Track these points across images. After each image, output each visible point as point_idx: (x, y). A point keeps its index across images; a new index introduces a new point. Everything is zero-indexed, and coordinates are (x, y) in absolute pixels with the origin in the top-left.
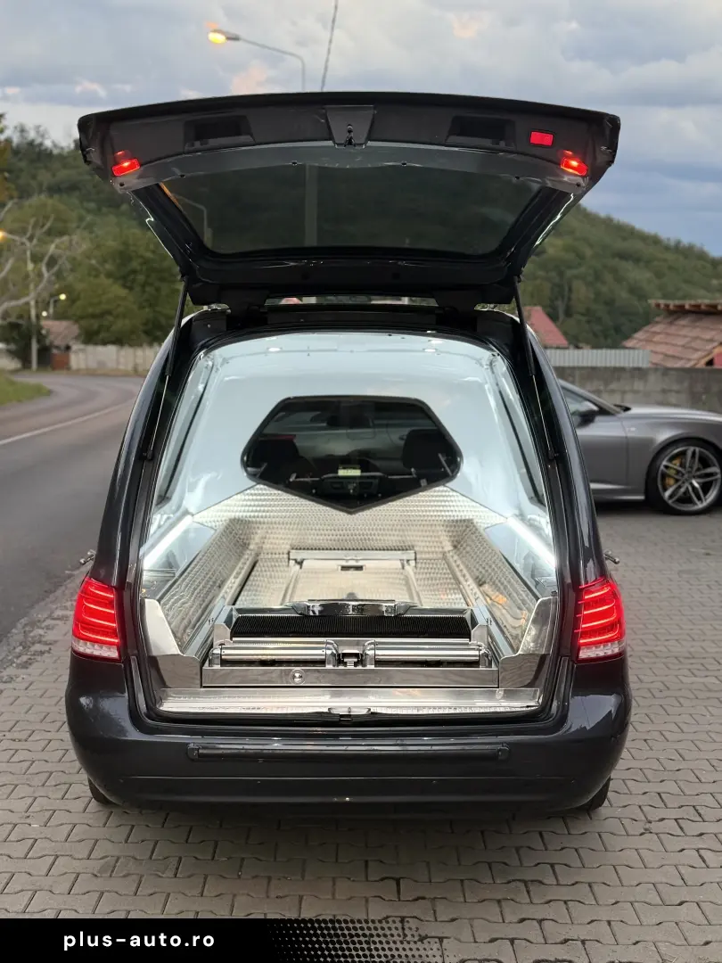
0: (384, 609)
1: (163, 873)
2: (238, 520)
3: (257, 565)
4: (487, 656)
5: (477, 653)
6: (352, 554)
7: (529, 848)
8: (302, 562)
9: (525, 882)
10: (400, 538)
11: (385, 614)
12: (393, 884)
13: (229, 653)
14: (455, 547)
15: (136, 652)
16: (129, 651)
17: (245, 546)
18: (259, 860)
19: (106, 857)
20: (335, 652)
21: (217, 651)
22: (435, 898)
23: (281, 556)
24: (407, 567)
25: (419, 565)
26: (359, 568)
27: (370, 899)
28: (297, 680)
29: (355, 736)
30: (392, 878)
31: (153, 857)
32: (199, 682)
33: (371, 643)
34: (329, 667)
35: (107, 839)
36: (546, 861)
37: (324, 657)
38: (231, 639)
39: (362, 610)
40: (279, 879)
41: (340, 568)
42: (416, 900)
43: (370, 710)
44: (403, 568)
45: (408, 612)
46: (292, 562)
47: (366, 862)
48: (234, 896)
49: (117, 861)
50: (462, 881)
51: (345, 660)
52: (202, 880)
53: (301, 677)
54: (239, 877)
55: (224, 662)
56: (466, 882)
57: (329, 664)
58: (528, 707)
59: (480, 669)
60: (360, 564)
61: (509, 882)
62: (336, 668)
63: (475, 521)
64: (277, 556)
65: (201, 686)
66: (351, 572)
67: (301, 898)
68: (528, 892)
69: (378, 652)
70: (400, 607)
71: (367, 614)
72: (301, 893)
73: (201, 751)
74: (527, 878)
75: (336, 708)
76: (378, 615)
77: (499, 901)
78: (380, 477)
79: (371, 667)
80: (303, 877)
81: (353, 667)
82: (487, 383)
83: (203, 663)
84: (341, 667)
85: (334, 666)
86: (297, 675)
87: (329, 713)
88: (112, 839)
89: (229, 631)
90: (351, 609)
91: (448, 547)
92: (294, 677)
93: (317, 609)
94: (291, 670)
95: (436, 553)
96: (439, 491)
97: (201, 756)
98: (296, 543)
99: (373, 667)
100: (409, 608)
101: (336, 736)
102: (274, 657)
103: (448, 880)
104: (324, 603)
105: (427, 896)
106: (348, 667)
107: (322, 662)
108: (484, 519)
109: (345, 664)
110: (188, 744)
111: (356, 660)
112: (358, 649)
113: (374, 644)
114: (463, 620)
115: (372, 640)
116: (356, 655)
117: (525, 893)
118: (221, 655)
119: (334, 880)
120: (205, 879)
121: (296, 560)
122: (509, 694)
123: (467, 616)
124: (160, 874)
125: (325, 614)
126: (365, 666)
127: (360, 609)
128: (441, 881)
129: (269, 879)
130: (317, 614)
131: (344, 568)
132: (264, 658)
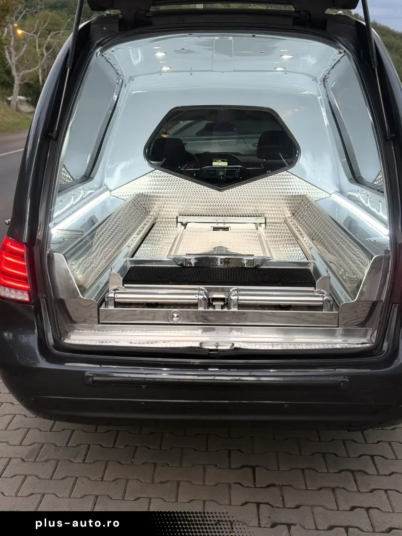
0: (245, 262)
1: (74, 459)
2: (142, 195)
3: (155, 225)
4: (329, 301)
5: (321, 299)
6: (221, 219)
7: (353, 441)
8: (186, 224)
9: (352, 472)
10: (255, 208)
11: (246, 266)
12: (250, 471)
13: (121, 297)
14: (293, 214)
15: (45, 296)
16: (39, 295)
17: (147, 213)
18: (149, 448)
19: (34, 443)
20: (206, 297)
21: (111, 295)
22: (283, 486)
23: (172, 220)
24: (259, 228)
25: (268, 227)
26: (226, 229)
27: (233, 485)
28: (175, 319)
29: (221, 367)
30: (250, 467)
31: (69, 445)
32: (97, 320)
33: (235, 290)
34: (201, 309)
35: (36, 428)
36: (368, 454)
37: (197, 301)
38: (123, 285)
39: (228, 262)
40: (163, 466)
41: (212, 228)
42: (268, 487)
43: (233, 344)
44: (257, 229)
45: (264, 264)
46: (179, 224)
47: (229, 451)
48: (127, 480)
49: (41, 447)
50: (303, 470)
51: (214, 303)
52: (104, 466)
53: (178, 317)
54: (132, 462)
55: (117, 304)
56: (307, 471)
57: (201, 306)
58: (363, 343)
59: (323, 312)
60: (227, 225)
61: (340, 472)
62: (206, 310)
63: (308, 196)
64: (169, 220)
65: (99, 323)
66: (221, 232)
67: (179, 483)
68: (355, 481)
69: (240, 298)
70: (258, 260)
71: (231, 265)
72: (179, 479)
73: (94, 378)
74: (353, 469)
75: (206, 342)
76: (240, 266)
77: (333, 489)
78: (240, 168)
79: (235, 309)
80: (181, 463)
81: (220, 310)
82: (320, 95)
83: (100, 305)
84: (211, 309)
85: (205, 308)
86: (175, 315)
87: (200, 349)
88: (40, 428)
89: (122, 279)
90: (219, 262)
91: (288, 214)
92: (173, 316)
93: (193, 262)
94: (171, 311)
95: (280, 218)
96: (282, 175)
97: (94, 382)
98: (182, 211)
99: (236, 310)
100: (264, 261)
101: (205, 367)
102: (157, 301)
103: (292, 469)
104: (198, 256)
105: (277, 483)
106: (216, 310)
107: (195, 305)
108: (314, 194)
109: (214, 307)
110: (85, 372)
111: (222, 303)
112: (225, 295)
113: (237, 290)
114: (308, 271)
115: (235, 287)
116: (222, 300)
117: (353, 481)
118: (114, 298)
119: (204, 467)
120: (107, 464)
121: (182, 223)
122: (348, 333)
123: (311, 268)
124: (72, 460)
125: (198, 265)
126: (229, 308)
127: (226, 261)
128: (287, 470)
129: (155, 465)
130: (193, 265)
131: (215, 229)
132: (149, 301)
